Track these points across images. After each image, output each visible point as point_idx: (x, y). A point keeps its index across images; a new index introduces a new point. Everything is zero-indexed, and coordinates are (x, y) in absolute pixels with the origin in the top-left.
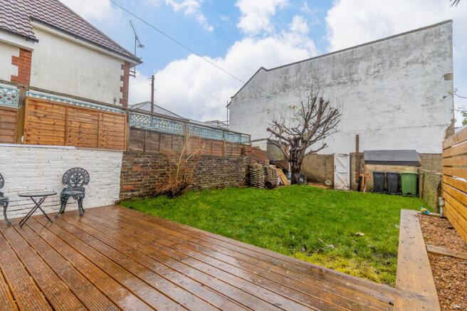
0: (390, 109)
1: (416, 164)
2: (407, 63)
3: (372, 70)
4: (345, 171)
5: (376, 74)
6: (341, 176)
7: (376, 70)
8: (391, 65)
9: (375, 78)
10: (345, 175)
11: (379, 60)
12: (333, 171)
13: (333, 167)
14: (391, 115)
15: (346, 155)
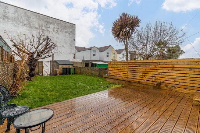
0: (61, 46)
1: (73, 65)
2: (66, 32)
3: (55, 30)
4: (48, 68)
5: (57, 32)
6: (46, 70)
7: (57, 30)
8: (61, 30)
9: (56, 33)
10: (48, 70)
11: (57, 27)
12: (43, 69)
13: (43, 67)
14: (61, 48)
15: (48, 62)
